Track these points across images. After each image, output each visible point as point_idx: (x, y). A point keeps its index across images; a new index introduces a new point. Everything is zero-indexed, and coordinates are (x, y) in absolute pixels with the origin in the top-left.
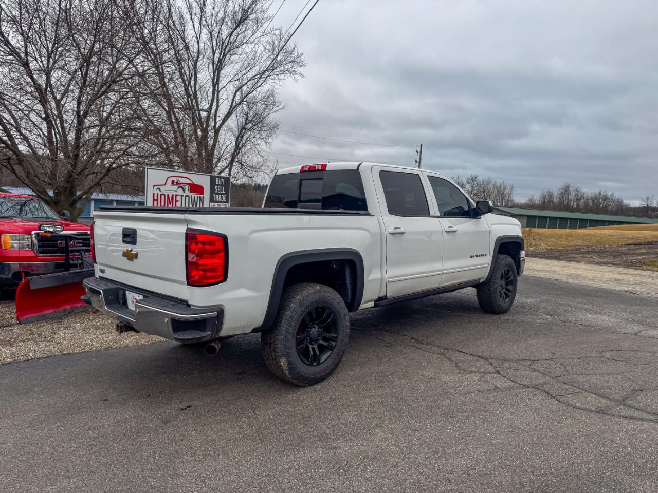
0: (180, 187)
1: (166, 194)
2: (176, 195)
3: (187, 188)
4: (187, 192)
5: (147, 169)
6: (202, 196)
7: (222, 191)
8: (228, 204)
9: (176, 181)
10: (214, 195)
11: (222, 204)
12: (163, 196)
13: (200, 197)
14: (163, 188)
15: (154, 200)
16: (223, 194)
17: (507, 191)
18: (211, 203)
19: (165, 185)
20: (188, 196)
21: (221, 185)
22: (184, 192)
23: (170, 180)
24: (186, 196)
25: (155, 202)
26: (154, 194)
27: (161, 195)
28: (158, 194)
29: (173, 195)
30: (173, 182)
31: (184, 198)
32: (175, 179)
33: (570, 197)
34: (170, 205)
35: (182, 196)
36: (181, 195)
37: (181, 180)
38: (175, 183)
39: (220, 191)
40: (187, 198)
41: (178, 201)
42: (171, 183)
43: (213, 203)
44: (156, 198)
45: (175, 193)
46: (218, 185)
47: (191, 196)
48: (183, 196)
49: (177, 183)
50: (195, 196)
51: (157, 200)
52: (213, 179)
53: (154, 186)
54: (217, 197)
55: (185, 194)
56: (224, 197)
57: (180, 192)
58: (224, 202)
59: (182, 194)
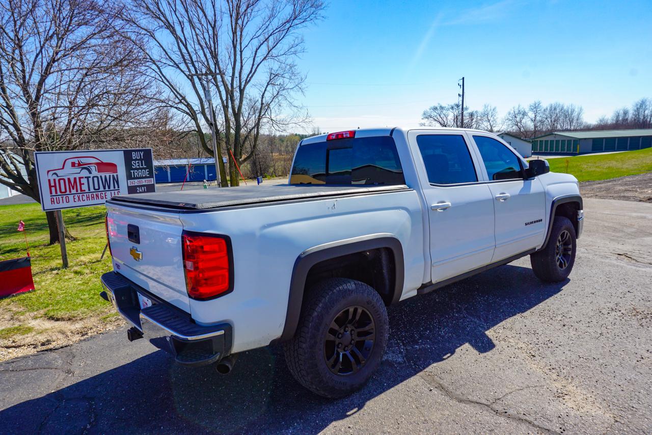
0: (83, 168)
1: (66, 179)
2: (80, 178)
3: (93, 168)
4: (95, 173)
5: (36, 154)
6: (115, 174)
7: (142, 165)
8: (152, 179)
9: (77, 162)
10: (132, 171)
11: (143, 180)
12: (62, 182)
13: (113, 176)
14: (60, 173)
15: (50, 187)
16: (145, 169)
17: (575, 114)
18: (129, 181)
19: (63, 168)
20: (97, 177)
21: (141, 159)
22: (90, 173)
23: (69, 163)
24: (93, 177)
25: (53, 189)
26: (49, 181)
27: (59, 180)
28: (55, 180)
29: (75, 179)
30: (73, 164)
31: (91, 180)
32: (76, 161)
33: (646, 112)
34: (73, 189)
35: (88, 178)
36: (85, 177)
37: (84, 161)
38: (76, 165)
39: (139, 166)
40: (96, 179)
41: (83, 184)
42: (71, 165)
43: (131, 181)
44: (52, 184)
45: (77, 176)
46: (136, 160)
47: (101, 177)
48: (90, 177)
49: (79, 165)
50: (105, 176)
51: (55, 186)
52: (128, 155)
53: (48, 172)
54: (136, 173)
55: (92, 176)
56: (146, 173)
57: (85, 173)
58: (146, 177)
59: (89, 175)
